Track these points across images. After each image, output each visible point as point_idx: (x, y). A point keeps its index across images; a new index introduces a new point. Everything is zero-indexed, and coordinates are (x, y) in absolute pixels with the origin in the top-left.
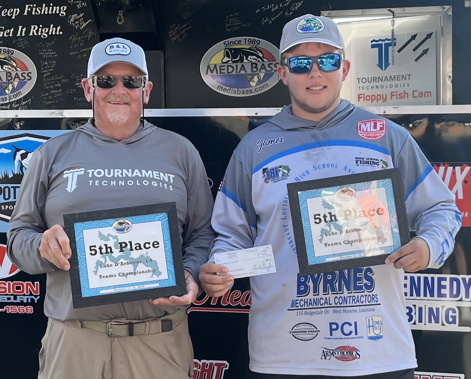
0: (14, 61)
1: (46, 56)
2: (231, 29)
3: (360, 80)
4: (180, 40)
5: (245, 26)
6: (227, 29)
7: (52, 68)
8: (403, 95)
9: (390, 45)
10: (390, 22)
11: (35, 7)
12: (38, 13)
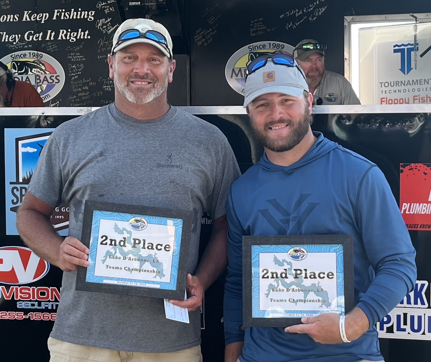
0: (43, 65)
1: (74, 60)
2: (256, 34)
3: (383, 84)
4: (205, 44)
5: (270, 30)
6: (252, 33)
7: (80, 72)
8: (425, 99)
9: (412, 49)
10: (413, 27)
11: (63, 12)
12: (67, 17)
